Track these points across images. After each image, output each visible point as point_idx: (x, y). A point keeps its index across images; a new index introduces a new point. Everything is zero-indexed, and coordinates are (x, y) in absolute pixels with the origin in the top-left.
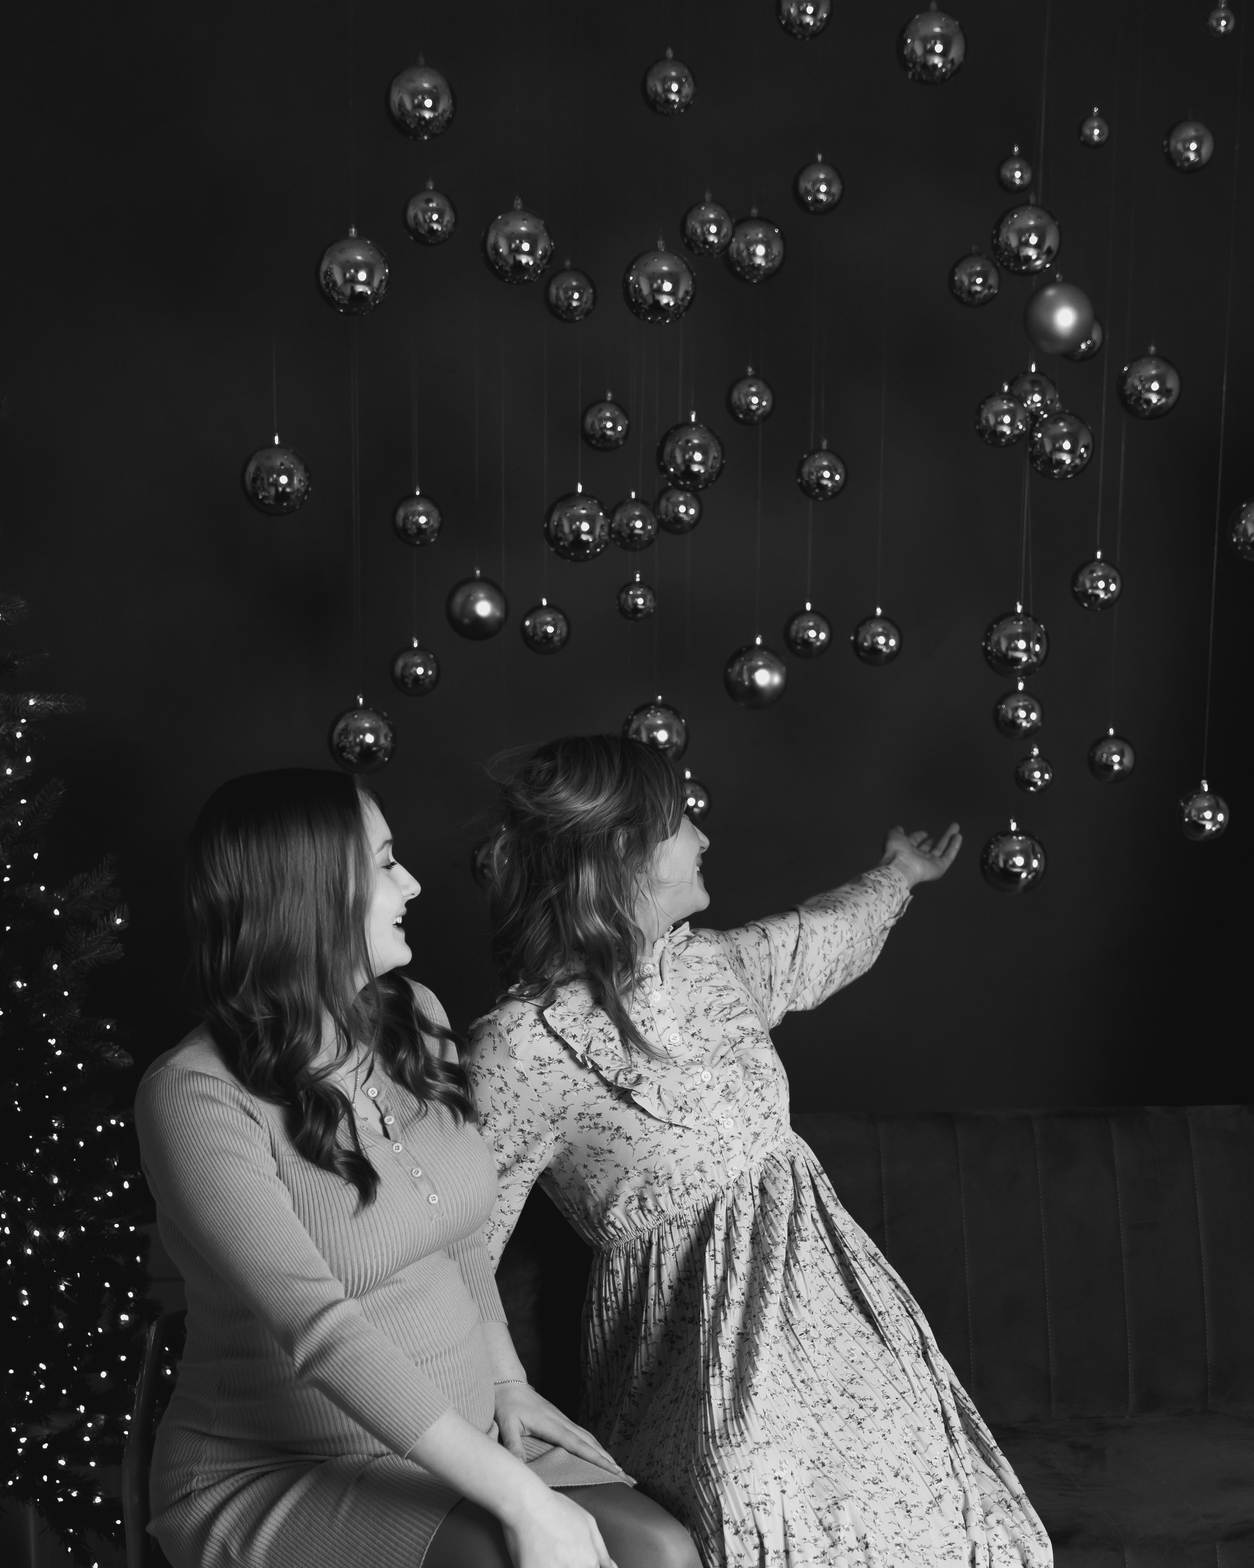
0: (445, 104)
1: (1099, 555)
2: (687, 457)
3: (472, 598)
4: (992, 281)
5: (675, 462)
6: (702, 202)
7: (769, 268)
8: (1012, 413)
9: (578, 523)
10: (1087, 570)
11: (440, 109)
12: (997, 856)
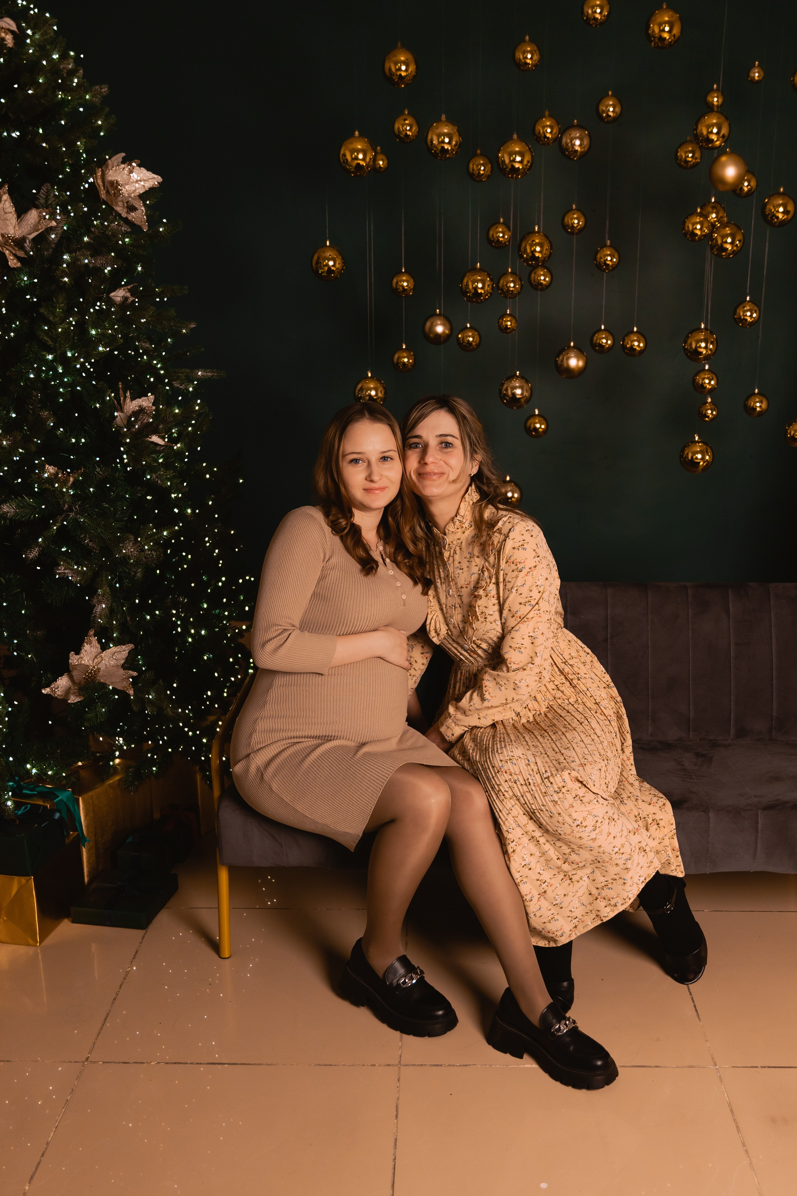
0: (412, 68)
1: (748, 298)
2: (532, 249)
3: (434, 324)
4: (697, 155)
5: (527, 252)
6: (544, 116)
7: (582, 152)
8: (701, 223)
9: (476, 284)
10: (741, 307)
11: (410, 71)
12: (688, 454)
